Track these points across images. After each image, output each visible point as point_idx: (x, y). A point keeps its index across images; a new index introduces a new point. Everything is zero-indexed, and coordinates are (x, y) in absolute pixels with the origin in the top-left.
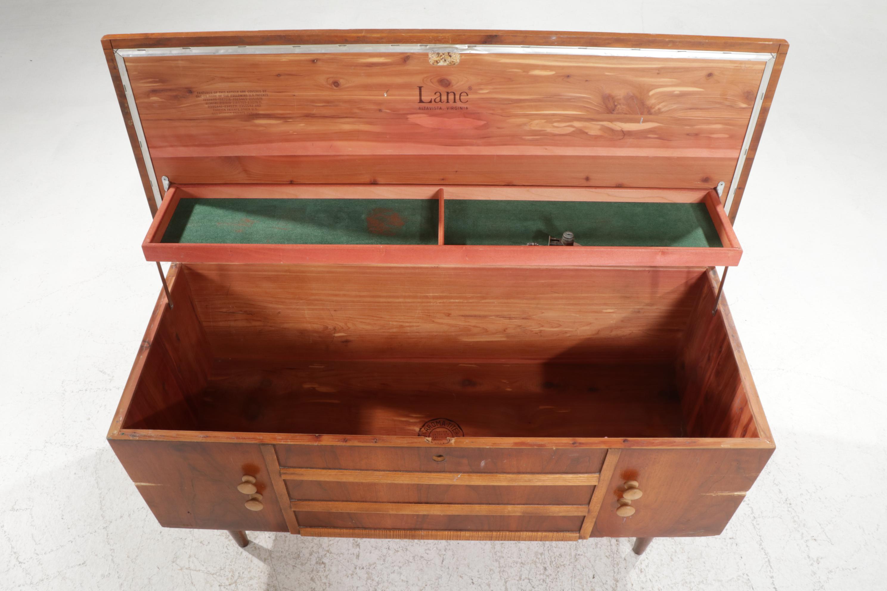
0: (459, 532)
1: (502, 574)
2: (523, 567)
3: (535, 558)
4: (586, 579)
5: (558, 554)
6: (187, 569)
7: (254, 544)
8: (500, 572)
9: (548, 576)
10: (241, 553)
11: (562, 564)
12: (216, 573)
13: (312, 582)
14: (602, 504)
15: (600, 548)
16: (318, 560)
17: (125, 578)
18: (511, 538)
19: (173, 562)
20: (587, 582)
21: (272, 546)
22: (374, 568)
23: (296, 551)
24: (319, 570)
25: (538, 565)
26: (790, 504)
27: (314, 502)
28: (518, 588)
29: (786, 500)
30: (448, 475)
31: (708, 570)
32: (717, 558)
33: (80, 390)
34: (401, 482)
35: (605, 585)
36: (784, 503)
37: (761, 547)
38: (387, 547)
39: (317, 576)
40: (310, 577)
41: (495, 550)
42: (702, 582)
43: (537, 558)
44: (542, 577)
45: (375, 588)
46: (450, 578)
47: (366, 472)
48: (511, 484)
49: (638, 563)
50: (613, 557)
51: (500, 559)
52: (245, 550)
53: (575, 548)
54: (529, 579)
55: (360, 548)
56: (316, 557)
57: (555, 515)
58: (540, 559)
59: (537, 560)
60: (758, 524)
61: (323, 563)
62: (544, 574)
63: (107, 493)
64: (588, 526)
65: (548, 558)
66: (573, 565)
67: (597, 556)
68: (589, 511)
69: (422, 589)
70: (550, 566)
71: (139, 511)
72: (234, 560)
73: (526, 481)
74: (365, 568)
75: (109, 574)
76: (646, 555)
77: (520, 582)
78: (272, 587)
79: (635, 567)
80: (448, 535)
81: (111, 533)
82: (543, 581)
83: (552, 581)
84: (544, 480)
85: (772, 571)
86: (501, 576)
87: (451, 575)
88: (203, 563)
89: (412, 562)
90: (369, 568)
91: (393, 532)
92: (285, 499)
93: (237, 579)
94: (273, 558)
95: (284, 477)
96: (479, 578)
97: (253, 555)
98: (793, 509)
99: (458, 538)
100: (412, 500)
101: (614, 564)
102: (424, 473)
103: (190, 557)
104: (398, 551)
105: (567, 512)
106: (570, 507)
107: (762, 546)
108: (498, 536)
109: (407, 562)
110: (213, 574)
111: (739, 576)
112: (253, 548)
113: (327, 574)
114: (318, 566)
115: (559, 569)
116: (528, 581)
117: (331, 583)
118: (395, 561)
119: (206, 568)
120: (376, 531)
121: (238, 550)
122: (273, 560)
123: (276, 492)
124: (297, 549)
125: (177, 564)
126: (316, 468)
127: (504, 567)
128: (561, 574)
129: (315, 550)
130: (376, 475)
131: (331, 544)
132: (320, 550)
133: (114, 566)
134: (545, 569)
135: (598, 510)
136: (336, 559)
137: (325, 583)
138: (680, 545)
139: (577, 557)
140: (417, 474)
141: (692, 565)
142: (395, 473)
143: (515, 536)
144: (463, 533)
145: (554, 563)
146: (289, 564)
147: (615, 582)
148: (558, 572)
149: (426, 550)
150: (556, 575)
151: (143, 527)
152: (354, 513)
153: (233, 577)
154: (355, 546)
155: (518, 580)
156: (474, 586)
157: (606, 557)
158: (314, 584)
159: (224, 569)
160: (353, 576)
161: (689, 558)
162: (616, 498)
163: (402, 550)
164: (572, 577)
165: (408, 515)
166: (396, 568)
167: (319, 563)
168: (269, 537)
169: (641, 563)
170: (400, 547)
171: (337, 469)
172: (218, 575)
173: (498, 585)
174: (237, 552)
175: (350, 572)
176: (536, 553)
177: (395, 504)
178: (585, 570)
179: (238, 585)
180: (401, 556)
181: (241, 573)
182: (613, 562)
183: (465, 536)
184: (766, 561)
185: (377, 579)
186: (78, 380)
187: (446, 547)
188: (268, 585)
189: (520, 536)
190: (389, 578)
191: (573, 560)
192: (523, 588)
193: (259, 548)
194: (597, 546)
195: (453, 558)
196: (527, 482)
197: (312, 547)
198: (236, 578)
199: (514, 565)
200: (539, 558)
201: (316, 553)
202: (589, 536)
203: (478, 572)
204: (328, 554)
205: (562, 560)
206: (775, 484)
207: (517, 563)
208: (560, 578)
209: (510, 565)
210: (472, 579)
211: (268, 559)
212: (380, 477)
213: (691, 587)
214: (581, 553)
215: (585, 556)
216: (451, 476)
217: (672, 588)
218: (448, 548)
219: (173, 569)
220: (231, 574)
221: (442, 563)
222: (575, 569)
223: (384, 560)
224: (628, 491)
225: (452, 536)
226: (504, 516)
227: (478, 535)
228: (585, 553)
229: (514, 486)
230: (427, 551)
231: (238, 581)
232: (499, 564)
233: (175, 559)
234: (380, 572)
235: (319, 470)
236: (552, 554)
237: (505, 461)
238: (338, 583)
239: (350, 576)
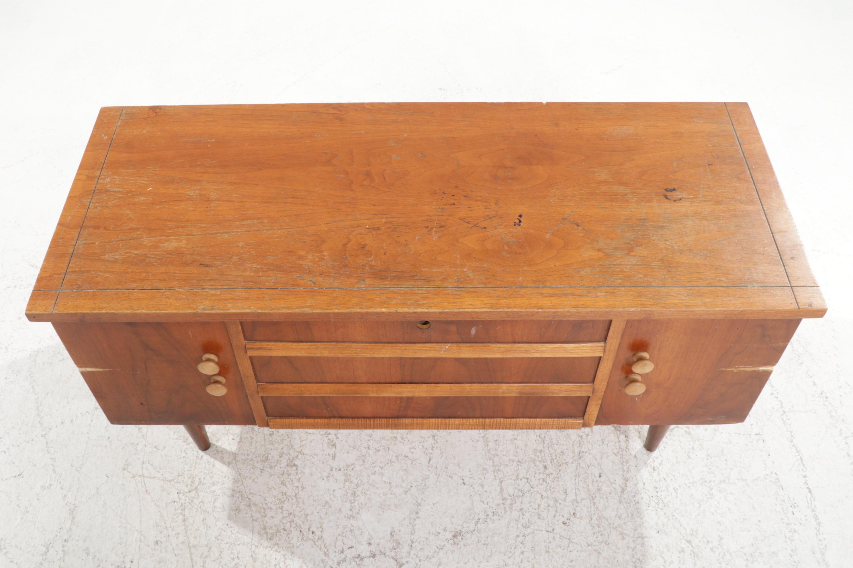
0: (448, 420)
1: (497, 473)
2: (520, 466)
3: (533, 456)
4: (592, 478)
5: (559, 451)
6: (140, 476)
7: (216, 447)
8: (494, 471)
9: (548, 475)
10: (202, 457)
11: (564, 462)
12: (174, 480)
13: (283, 486)
14: (608, 382)
15: (607, 444)
16: (288, 462)
17: (69, 489)
18: (506, 425)
19: (124, 469)
20: (593, 482)
21: (237, 449)
22: (353, 469)
23: (264, 453)
24: (291, 473)
25: (538, 463)
26: (826, 398)
27: (283, 385)
28: (515, 488)
29: (822, 393)
30: (435, 346)
31: (730, 468)
32: (741, 455)
33: (8, 287)
34: (382, 356)
35: (613, 485)
36: (819, 396)
37: (792, 444)
38: (367, 447)
39: (289, 480)
40: (280, 480)
41: (489, 448)
42: (723, 481)
43: (535, 456)
44: (542, 476)
45: (353, 491)
46: (438, 478)
47: (342, 344)
48: (505, 356)
49: (651, 460)
50: (622, 454)
51: (494, 457)
52: (206, 454)
53: (578, 445)
54: (527, 479)
55: (336, 448)
56: (287, 459)
57: (555, 395)
58: (540, 457)
59: (536, 458)
60: (789, 419)
61: (295, 465)
62: (543, 473)
63: (44, 398)
64: (593, 410)
65: (548, 456)
66: (576, 463)
67: (604, 453)
68: (593, 391)
69: (407, 491)
70: (550, 464)
71: (82, 416)
72: (194, 465)
73: (522, 352)
74: (342, 470)
75: (50, 485)
76: (660, 452)
77: (517, 482)
78: (238, 493)
79: (646, 465)
80: (435, 423)
81: (51, 441)
82: (543, 480)
83: (553, 480)
84: (542, 351)
85: (805, 470)
86: (495, 476)
87: (439, 476)
88: (158, 470)
89: (395, 462)
90: (347, 470)
91: (374, 421)
92: (250, 382)
93: (197, 486)
94: (238, 461)
95: (250, 353)
96: (471, 478)
97: (216, 459)
98: (830, 403)
99: (447, 427)
100: (394, 381)
101: (623, 462)
102: (408, 345)
103: (143, 463)
104: (379, 451)
105: (569, 391)
106: (572, 386)
107: (793, 442)
108: (492, 423)
109: (389, 462)
110: (170, 481)
111: (767, 475)
112: (215, 452)
113: (300, 477)
114: (289, 468)
115: (560, 468)
116: (526, 480)
117: (304, 487)
118: (376, 461)
119: (162, 475)
120: (354, 420)
121: (198, 454)
122: (238, 463)
123: (241, 373)
124: (265, 451)
125: (129, 472)
126: (286, 341)
127: (499, 466)
128: (563, 473)
129: (285, 452)
130: (354, 348)
131: (303, 445)
132: (291, 452)
133: (56, 476)
134: (545, 467)
135: (604, 390)
136: (309, 460)
137: (297, 487)
138: (699, 441)
139: (581, 454)
140: (400, 345)
141: (712, 463)
142: (375, 344)
143: (511, 423)
144: (452, 421)
145: (555, 461)
146: (257, 467)
147: (624, 481)
148: (560, 471)
149: (410, 448)
150: (557, 474)
151: (88, 433)
152: (329, 397)
153: (193, 483)
154: (330, 446)
155: (515, 480)
156: (465, 487)
157: (614, 455)
158: (285, 488)
159: (182, 475)
160: (329, 478)
161: (708, 455)
162: (624, 375)
163: (384, 449)
164: (575, 476)
165: (389, 398)
166: (377, 469)
167: (291, 466)
168: (233, 439)
169: (654, 461)
170: (381, 447)
171: (310, 342)
172: (176, 481)
173: (492, 485)
174: (196, 456)
175: (326, 474)
176: (535, 451)
177: (376, 385)
178: (590, 468)
179: (199, 492)
180: (383, 456)
181: (202, 479)
182: (621, 459)
183: (455, 424)
184: (798, 459)
185: (356, 481)
186: (5, 276)
187: (433, 445)
188: (233, 490)
189: (517, 423)
190: (370, 479)
191: (576, 458)
192: (520, 488)
193: (221, 452)
194: (603, 442)
195: (442, 457)
196: (524, 353)
197: (282, 449)
198: (196, 484)
199: (510, 463)
200: (538, 456)
201: (287, 455)
202: (594, 423)
203: (470, 471)
204: (300, 456)
205: (564, 458)
206: (808, 375)
207: (513, 462)
208: (562, 477)
209: (506, 463)
210: (463, 480)
211: (232, 463)
212: (359, 350)
213: (711, 487)
214: (585, 450)
215: (590, 453)
216: (438, 347)
217: (689, 487)
218: (435, 446)
219: (124, 477)
220: (190, 480)
221: (429, 463)
222: (579, 467)
223: (364, 461)
224: (637, 363)
225: (440, 424)
226: (498, 397)
227: (469, 422)
228: (590, 450)
229: (509, 359)
230: (412, 450)
231: (199, 488)
232: (493, 462)
233: (126, 466)
234: (359, 473)
235: (290, 344)
236: (552, 451)
237: (499, 327)
238: (312, 486)
239: (325, 478)
